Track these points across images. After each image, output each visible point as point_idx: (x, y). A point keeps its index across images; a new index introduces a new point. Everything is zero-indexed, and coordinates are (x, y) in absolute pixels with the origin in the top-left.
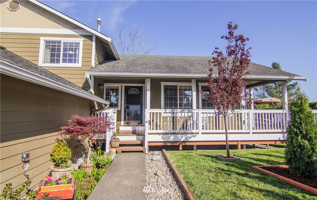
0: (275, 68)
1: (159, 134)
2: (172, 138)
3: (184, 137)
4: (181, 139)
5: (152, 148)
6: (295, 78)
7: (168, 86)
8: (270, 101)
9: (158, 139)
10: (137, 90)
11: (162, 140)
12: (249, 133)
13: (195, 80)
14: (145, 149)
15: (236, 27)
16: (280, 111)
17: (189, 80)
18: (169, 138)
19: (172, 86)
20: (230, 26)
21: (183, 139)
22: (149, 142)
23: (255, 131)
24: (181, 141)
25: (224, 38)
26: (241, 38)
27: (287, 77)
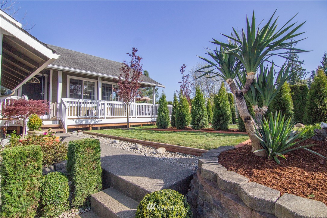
0: (145, 75)
1: (73, 119)
2: (84, 122)
3: (93, 122)
4: (91, 123)
5: (70, 130)
6: (158, 85)
7: (73, 80)
8: (145, 99)
9: (73, 122)
10: (38, 79)
11: (76, 124)
12: (135, 118)
13: (101, 78)
14: (65, 130)
15: (136, 51)
16: (151, 105)
17: (96, 78)
18: (82, 122)
19: (77, 80)
20: (133, 50)
21: (93, 123)
22: (68, 126)
23: (139, 116)
24: (91, 124)
25: (129, 55)
26: (139, 59)
27: (156, 85)
